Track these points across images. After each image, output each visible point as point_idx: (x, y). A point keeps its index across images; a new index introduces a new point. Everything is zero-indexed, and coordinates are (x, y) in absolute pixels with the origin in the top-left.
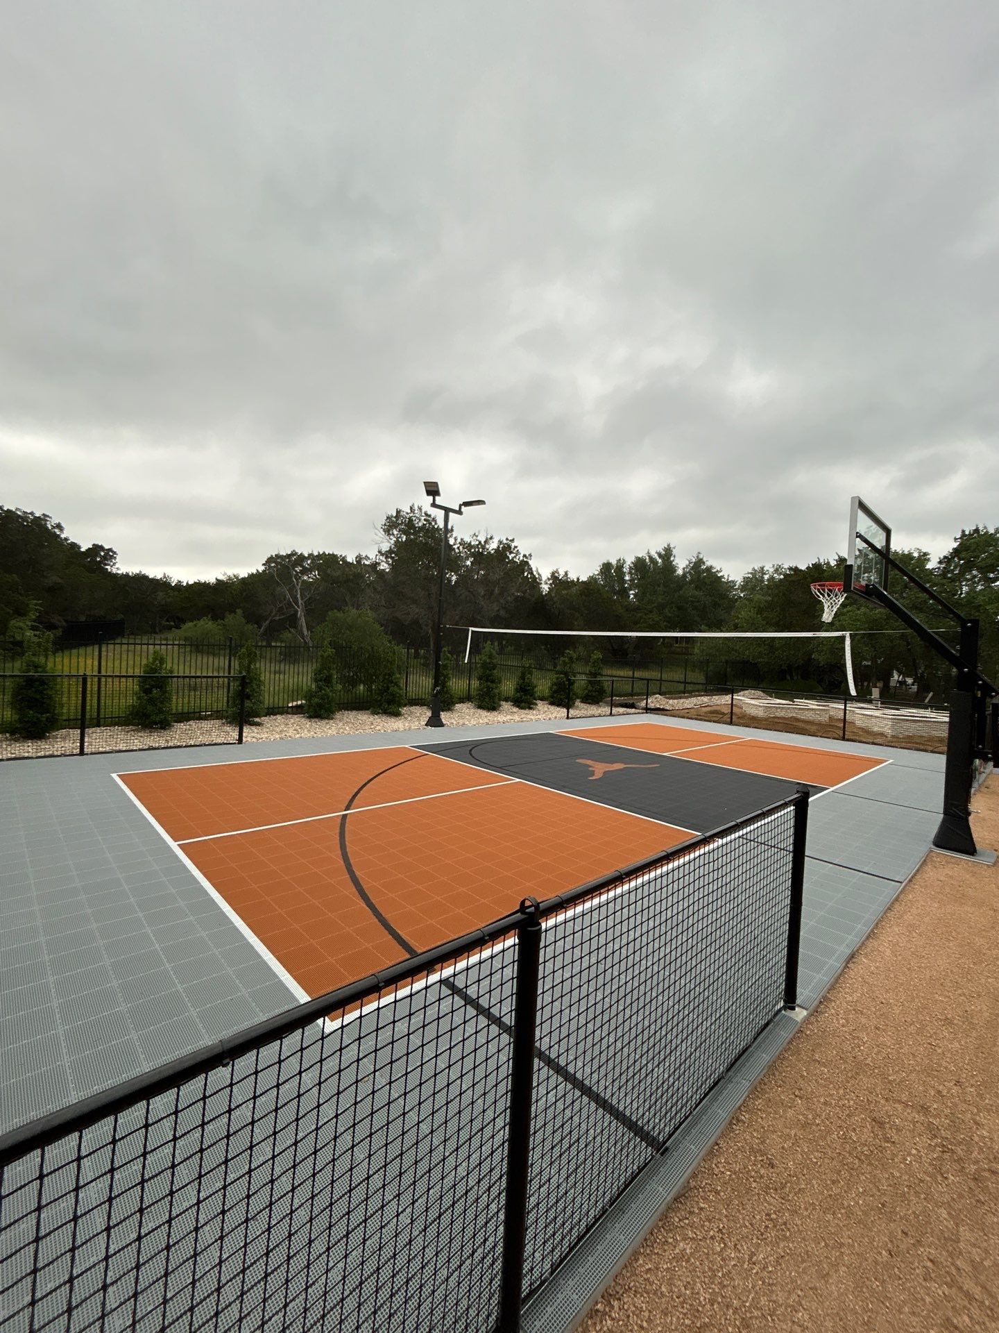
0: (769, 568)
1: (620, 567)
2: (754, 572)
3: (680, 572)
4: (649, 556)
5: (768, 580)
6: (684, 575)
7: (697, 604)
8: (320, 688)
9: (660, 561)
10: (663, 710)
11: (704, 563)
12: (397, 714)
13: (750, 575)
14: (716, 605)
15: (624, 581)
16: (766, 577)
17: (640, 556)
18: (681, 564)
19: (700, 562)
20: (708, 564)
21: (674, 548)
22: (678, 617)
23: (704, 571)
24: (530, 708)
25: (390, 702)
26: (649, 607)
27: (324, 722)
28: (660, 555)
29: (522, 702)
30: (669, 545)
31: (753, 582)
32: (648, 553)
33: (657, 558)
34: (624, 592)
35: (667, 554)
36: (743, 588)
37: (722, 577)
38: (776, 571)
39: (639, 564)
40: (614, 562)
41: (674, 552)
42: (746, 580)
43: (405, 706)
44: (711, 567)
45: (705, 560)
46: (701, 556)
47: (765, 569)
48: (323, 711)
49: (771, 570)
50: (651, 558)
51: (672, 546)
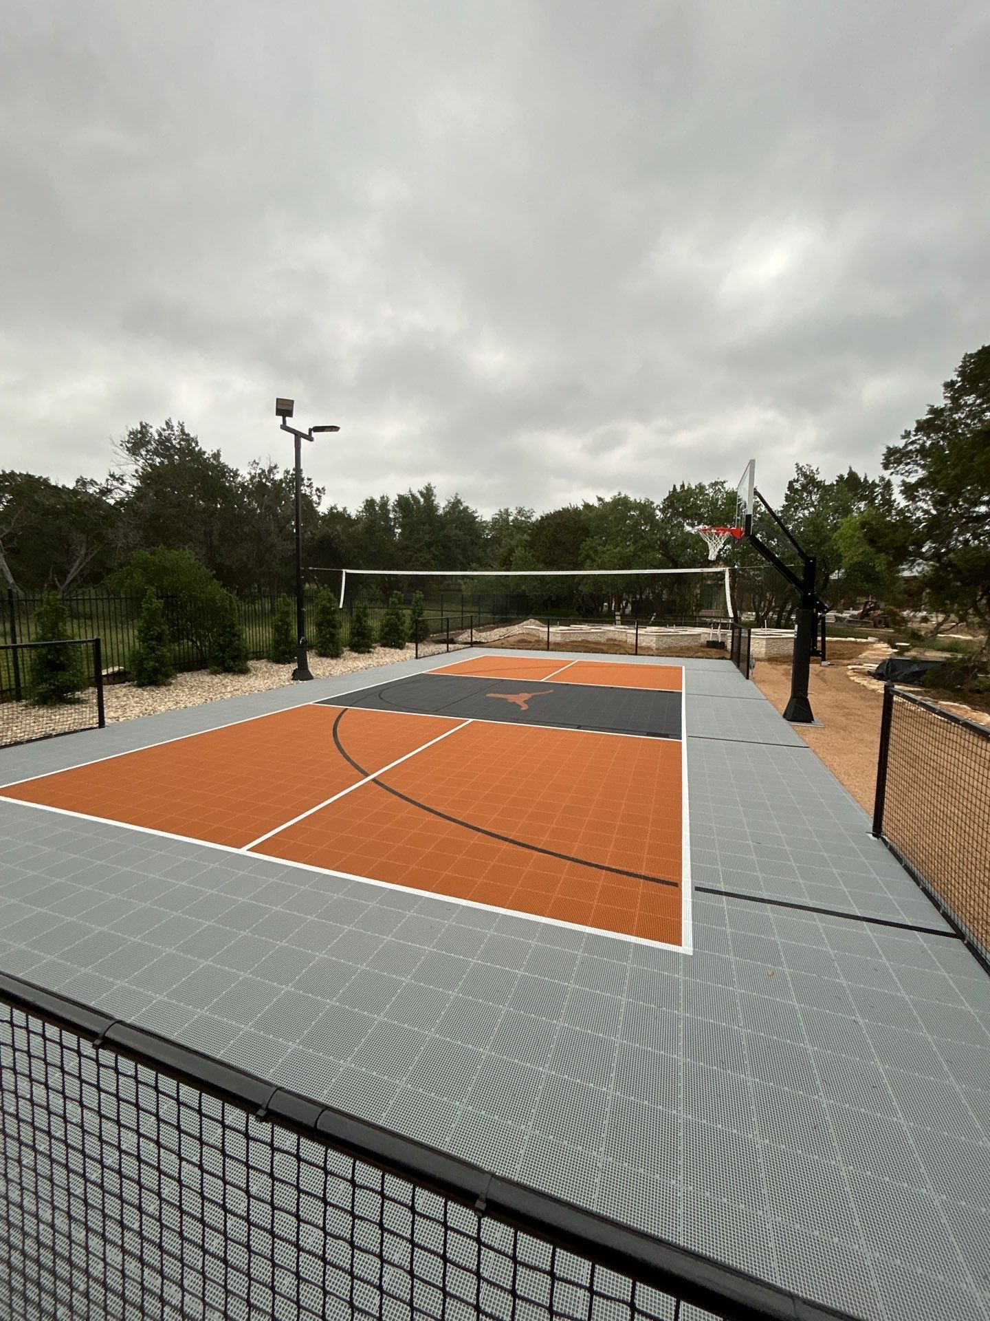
0: (513, 511)
1: (384, 503)
2: (500, 514)
3: (441, 512)
4: (411, 494)
5: (513, 521)
6: (446, 514)
7: (459, 543)
8: (153, 649)
9: (422, 500)
10: (480, 643)
11: (461, 504)
12: (244, 671)
13: (497, 516)
14: (473, 543)
15: (388, 519)
16: (511, 518)
17: (402, 494)
18: (442, 502)
19: (458, 502)
20: (465, 504)
21: (435, 488)
22: (444, 555)
23: (460, 512)
24: (369, 652)
25: (234, 658)
26: (417, 546)
27: (163, 689)
28: (421, 493)
29: (360, 646)
30: (429, 485)
31: (501, 522)
32: (410, 491)
33: (419, 496)
34: (390, 530)
35: (428, 493)
36: (493, 529)
37: (477, 517)
38: (519, 512)
39: (403, 503)
40: (378, 499)
41: (435, 491)
42: (495, 521)
43: (253, 659)
44: (467, 507)
45: (462, 500)
46: (459, 497)
47: (509, 511)
48: (159, 677)
49: (515, 512)
50: (413, 496)
51: (433, 485)
